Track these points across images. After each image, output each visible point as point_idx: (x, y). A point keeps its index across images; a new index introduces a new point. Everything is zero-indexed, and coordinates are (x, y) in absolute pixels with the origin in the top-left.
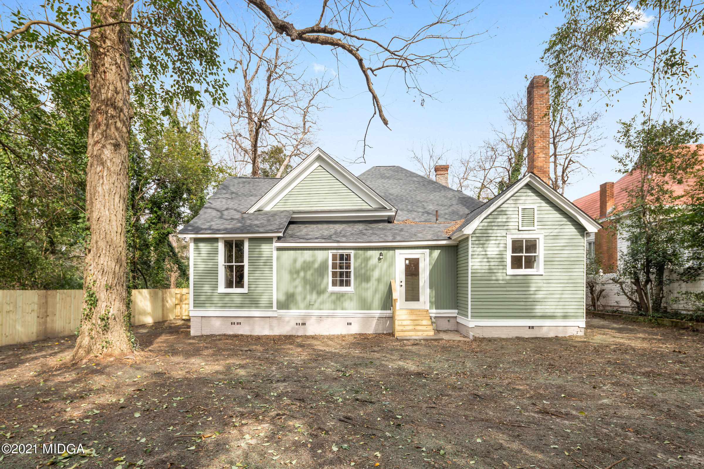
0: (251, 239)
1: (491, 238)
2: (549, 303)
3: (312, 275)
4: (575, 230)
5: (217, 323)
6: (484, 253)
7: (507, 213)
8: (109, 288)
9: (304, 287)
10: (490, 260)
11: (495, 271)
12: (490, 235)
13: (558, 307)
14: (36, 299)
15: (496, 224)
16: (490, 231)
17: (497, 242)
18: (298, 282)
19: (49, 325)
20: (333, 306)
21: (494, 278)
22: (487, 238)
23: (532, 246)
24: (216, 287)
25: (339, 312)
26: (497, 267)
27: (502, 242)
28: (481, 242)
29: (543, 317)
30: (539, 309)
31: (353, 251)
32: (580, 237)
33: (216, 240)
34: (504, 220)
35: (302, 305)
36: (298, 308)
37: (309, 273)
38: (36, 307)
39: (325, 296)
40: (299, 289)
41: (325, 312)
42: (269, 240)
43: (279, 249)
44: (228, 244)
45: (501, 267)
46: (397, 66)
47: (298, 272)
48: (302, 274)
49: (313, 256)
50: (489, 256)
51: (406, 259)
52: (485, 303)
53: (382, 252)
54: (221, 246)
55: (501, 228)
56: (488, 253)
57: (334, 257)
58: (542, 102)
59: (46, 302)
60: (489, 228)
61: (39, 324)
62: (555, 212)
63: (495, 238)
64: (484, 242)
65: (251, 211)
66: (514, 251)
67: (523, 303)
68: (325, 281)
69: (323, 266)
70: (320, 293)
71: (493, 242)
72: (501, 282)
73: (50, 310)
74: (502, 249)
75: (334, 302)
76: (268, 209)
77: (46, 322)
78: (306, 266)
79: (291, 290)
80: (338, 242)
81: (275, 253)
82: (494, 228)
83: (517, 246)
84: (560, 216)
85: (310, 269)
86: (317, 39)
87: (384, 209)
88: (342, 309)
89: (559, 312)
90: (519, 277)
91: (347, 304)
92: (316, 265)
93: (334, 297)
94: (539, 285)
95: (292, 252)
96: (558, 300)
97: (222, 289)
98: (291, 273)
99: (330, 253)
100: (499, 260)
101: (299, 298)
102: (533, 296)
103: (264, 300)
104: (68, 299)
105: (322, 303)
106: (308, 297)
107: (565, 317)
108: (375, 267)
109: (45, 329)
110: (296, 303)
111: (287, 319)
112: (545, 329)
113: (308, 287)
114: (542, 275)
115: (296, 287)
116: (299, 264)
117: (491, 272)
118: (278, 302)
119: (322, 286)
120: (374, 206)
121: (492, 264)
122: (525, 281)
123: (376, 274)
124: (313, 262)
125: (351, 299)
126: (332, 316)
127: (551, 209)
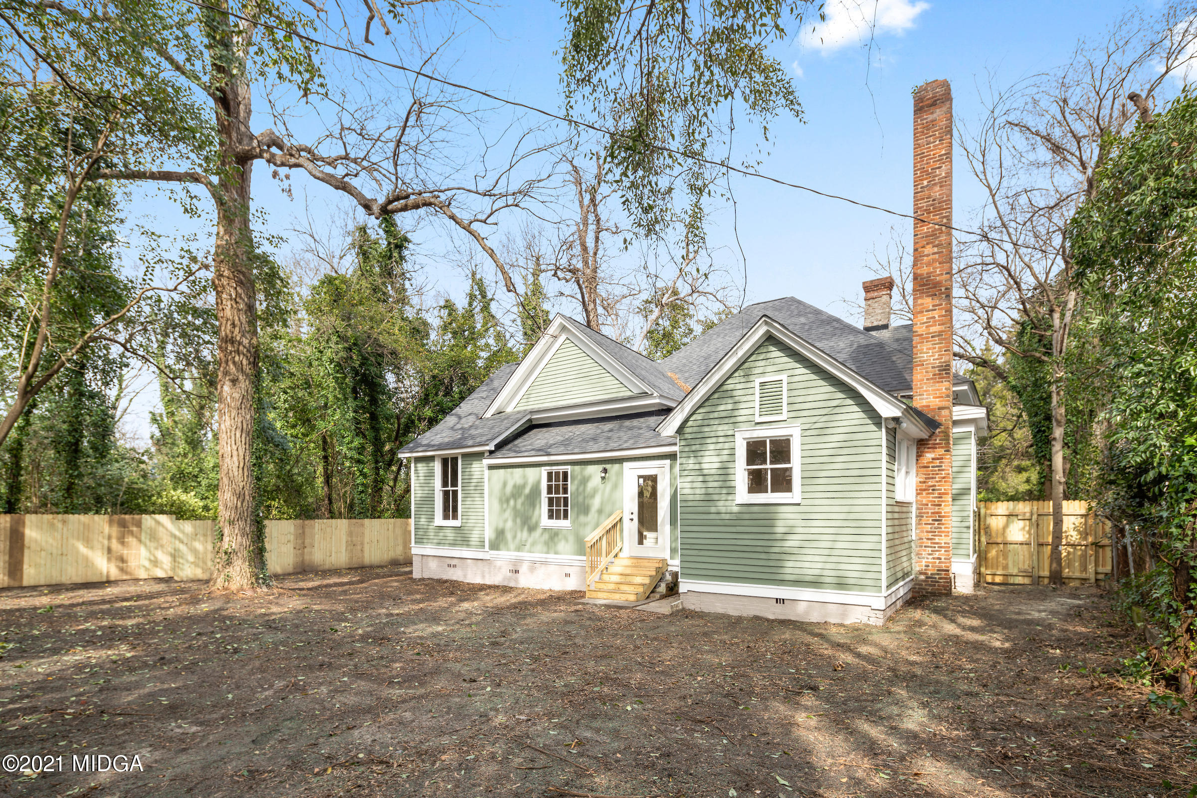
0: (464, 455)
1: (709, 441)
2: (809, 558)
3: (523, 504)
4: (862, 415)
5: (433, 565)
6: (697, 467)
7: (735, 393)
8: (231, 523)
9: (514, 521)
10: (708, 478)
11: (715, 497)
12: (707, 435)
13: (828, 566)
14: (292, 529)
15: (716, 415)
16: (706, 429)
17: (719, 446)
18: (508, 514)
19: (307, 557)
20: (545, 549)
21: (713, 510)
22: (703, 441)
23: (781, 450)
24: (431, 518)
25: (551, 557)
26: (717, 491)
27: (727, 446)
28: (694, 448)
29: (798, 583)
30: (791, 568)
31: (569, 467)
32: (874, 428)
33: (432, 458)
34: (730, 407)
35: (512, 546)
36: (508, 550)
37: (520, 501)
38: (292, 538)
39: (537, 534)
40: (509, 524)
41: (537, 556)
42: (479, 455)
43: (491, 467)
44: (445, 462)
45: (724, 491)
46: (507, 206)
47: (508, 501)
48: (512, 502)
49: (524, 477)
50: (706, 472)
51: (640, 477)
52: (702, 553)
53: (608, 466)
54: (437, 467)
55: (726, 421)
56: (704, 466)
57: (550, 474)
58: (931, 139)
59: (304, 533)
60: (706, 422)
61: (296, 555)
62: (822, 383)
63: (714, 440)
64: (697, 447)
65: (488, 415)
66: (750, 461)
67: (763, 556)
68: (537, 512)
69: (535, 493)
70: (532, 529)
71: (712, 447)
72: (723, 516)
73: (307, 541)
74: (725, 458)
75: (547, 544)
76: (509, 410)
77: (303, 554)
78: (517, 491)
79: (501, 526)
80: (549, 454)
81: (487, 472)
82: (712, 422)
83: (755, 451)
84: (831, 389)
85: (520, 496)
86: (406, 205)
87: (644, 395)
88: (556, 553)
89: (829, 576)
90: (755, 509)
91: (561, 546)
92: (527, 491)
93: (546, 536)
94: (791, 523)
95: (502, 471)
96: (826, 552)
97: (439, 520)
98: (501, 501)
99: (544, 472)
100: (722, 478)
101: (509, 536)
102: (779, 544)
103: (475, 537)
104: (328, 530)
105: (534, 544)
106: (519, 535)
107: (841, 585)
108: (595, 491)
109: (303, 561)
110: (506, 543)
111: (498, 563)
112: (802, 607)
113: (518, 521)
114: (799, 504)
115: (506, 521)
116: (509, 489)
117: (708, 499)
118: (490, 541)
119: (534, 520)
120: (636, 391)
121: (711, 485)
122: (767, 514)
123: (596, 503)
124: (524, 486)
125: (567, 540)
126: (544, 563)
127: (813, 377)
